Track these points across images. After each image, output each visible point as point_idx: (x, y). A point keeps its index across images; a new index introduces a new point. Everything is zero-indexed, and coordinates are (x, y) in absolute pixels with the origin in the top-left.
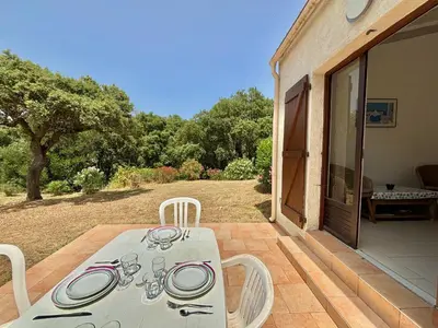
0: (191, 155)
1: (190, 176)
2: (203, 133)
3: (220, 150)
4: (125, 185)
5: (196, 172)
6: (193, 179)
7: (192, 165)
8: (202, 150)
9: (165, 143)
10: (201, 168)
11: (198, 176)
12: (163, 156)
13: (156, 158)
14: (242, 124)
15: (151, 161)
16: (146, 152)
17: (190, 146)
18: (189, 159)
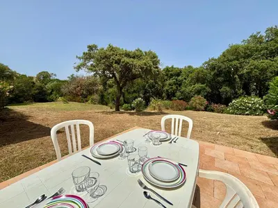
0: (198, 92)
1: (196, 108)
2: (210, 76)
5: (201, 105)
6: (198, 110)
7: (198, 100)
8: (208, 89)
9: (180, 85)
10: (206, 102)
11: (203, 108)
12: (178, 94)
13: (173, 94)
14: (253, 65)
15: (170, 96)
16: (167, 90)
17: (198, 86)
18: (196, 96)
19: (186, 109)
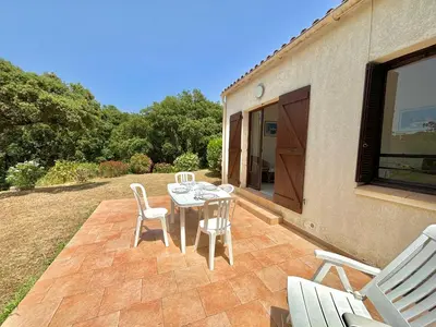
0: (139, 149)
1: (139, 169)
2: (150, 128)
3: (167, 145)
4: (65, 180)
5: (145, 165)
6: (142, 173)
7: (141, 158)
8: (150, 145)
9: (107, 137)
10: (150, 162)
11: (148, 169)
12: (106, 151)
13: (98, 152)
14: (189, 122)
17: (137, 140)
18: (137, 154)
19: (125, 173)
